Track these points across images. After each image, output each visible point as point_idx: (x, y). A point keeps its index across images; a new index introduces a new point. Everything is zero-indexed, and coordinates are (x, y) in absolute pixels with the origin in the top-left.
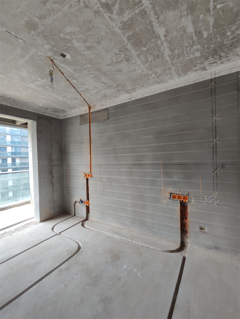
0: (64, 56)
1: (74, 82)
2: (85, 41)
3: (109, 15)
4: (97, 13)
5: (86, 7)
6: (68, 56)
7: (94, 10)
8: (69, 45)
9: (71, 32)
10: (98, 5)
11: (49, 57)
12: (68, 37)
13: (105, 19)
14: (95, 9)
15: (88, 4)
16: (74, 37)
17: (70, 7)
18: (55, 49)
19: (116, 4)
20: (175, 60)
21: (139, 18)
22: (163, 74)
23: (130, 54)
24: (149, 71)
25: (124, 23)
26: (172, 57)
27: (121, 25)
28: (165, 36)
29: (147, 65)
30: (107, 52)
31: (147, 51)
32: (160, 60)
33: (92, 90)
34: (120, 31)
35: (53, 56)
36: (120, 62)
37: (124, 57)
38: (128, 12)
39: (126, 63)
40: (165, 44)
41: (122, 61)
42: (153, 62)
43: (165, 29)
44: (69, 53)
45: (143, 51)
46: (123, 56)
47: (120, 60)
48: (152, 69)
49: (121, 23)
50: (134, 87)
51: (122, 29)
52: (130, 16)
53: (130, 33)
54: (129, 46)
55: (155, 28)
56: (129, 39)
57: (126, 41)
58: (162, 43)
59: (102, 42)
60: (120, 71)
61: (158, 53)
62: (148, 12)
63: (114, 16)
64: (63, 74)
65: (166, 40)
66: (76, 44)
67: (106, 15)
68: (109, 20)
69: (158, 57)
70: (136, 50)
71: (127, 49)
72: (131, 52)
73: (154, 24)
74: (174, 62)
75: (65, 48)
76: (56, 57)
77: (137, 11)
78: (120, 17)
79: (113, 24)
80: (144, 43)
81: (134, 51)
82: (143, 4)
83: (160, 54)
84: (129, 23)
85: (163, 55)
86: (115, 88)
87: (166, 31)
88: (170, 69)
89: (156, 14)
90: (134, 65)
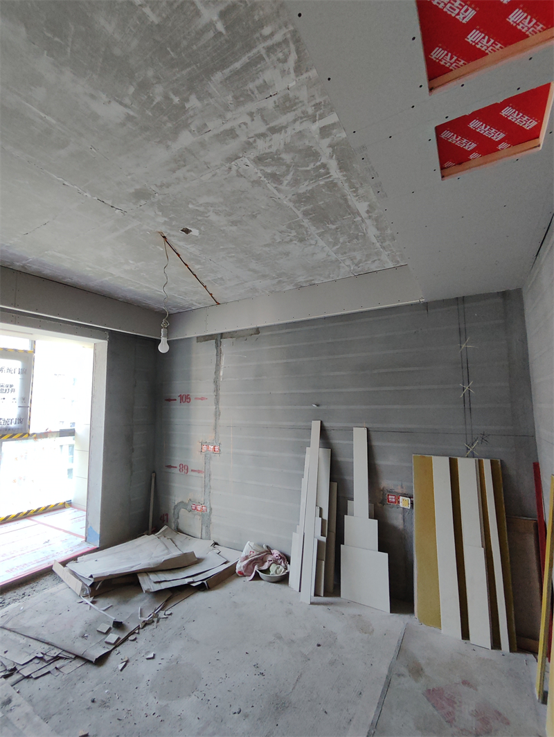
0: (187, 231)
1: (196, 268)
2: (230, 215)
3: (275, 185)
4: (257, 183)
5: (239, 175)
6: (195, 232)
7: (252, 180)
8: (200, 218)
9: (207, 203)
10: (260, 175)
11: (161, 233)
12: (201, 209)
13: (268, 189)
14: (255, 178)
15: (243, 174)
16: (212, 209)
17: (213, 176)
18: (174, 223)
19: (288, 175)
20: (387, 243)
21: (323, 190)
22: (366, 261)
23: (307, 232)
24: (340, 256)
25: (299, 195)
26: (382, 239)
27: (294, 197)
28: (368, 212)
29: (337, 247)
30: (265, 229)
31: (337, 229)
32: (360, 241)
33: (229, 280)
34: (291, 205)
35: (168, 231)
36: (287, 243)
37: (295, 236)
38: (306, 183)
39: (298, 244)
40: (368, 222)
41: (291, 240)
42: (348, 244)
43: (367, 203)
44: (198, 229)
45: (331, 229)
46: (295, 234)
47: (288, 239)
48: (345, 253)
49: (293, 195)
50: (311, 278)
51: (295, 202)
52: (310, 188)
53: (309, 207)
54: (306, 222)
55: (350, 203)
56: (306, 213)
57: (301, 216)
58: (363, 220)
59: (258, 216)
60: (287, 254)
61: (356, 233)
62: (340, 184)
63: (283, 187)
64: (179, 255)
65: (370, 217)
66: (213, 217)
67: (271, 186)
68: (275, 191)
69: (357, 238)
70: (318, 228)
71: (301, 226)
72: (308, 230)
73: (349, 197)
74: (385, 244)
75: (192, 222)
76: (172, 233)
77: (322, 183)
78: (293, 189)
79: (281, 196)
80: (332, 219)
81: (313, 228)
82: (331, 176)
83: (360, 234)
84: (308, 195)
85: (365, 235)
86: (274, 278)
87: (369, 206)
88: (378, 254)
89: (352, 186)
90: (313, 247)
